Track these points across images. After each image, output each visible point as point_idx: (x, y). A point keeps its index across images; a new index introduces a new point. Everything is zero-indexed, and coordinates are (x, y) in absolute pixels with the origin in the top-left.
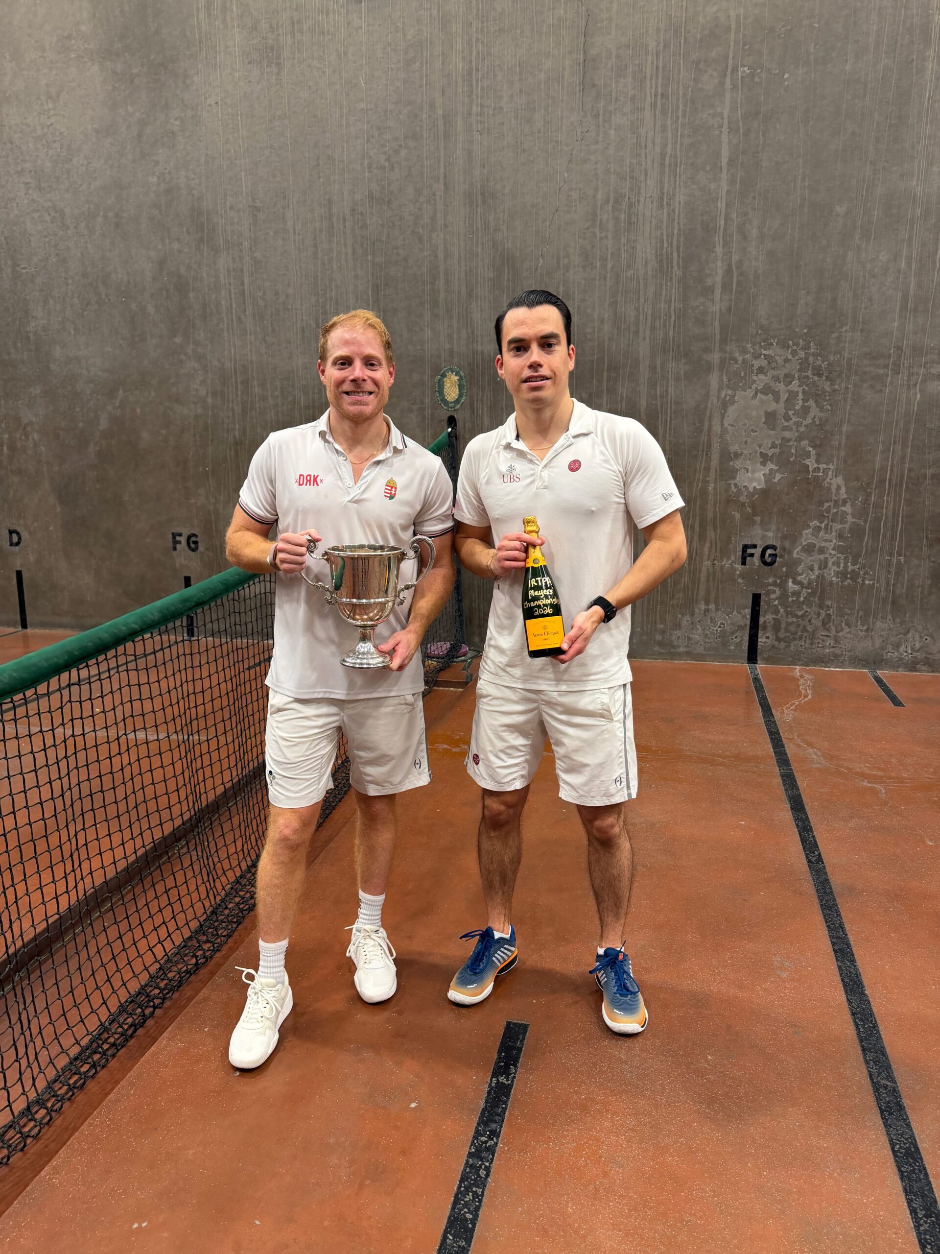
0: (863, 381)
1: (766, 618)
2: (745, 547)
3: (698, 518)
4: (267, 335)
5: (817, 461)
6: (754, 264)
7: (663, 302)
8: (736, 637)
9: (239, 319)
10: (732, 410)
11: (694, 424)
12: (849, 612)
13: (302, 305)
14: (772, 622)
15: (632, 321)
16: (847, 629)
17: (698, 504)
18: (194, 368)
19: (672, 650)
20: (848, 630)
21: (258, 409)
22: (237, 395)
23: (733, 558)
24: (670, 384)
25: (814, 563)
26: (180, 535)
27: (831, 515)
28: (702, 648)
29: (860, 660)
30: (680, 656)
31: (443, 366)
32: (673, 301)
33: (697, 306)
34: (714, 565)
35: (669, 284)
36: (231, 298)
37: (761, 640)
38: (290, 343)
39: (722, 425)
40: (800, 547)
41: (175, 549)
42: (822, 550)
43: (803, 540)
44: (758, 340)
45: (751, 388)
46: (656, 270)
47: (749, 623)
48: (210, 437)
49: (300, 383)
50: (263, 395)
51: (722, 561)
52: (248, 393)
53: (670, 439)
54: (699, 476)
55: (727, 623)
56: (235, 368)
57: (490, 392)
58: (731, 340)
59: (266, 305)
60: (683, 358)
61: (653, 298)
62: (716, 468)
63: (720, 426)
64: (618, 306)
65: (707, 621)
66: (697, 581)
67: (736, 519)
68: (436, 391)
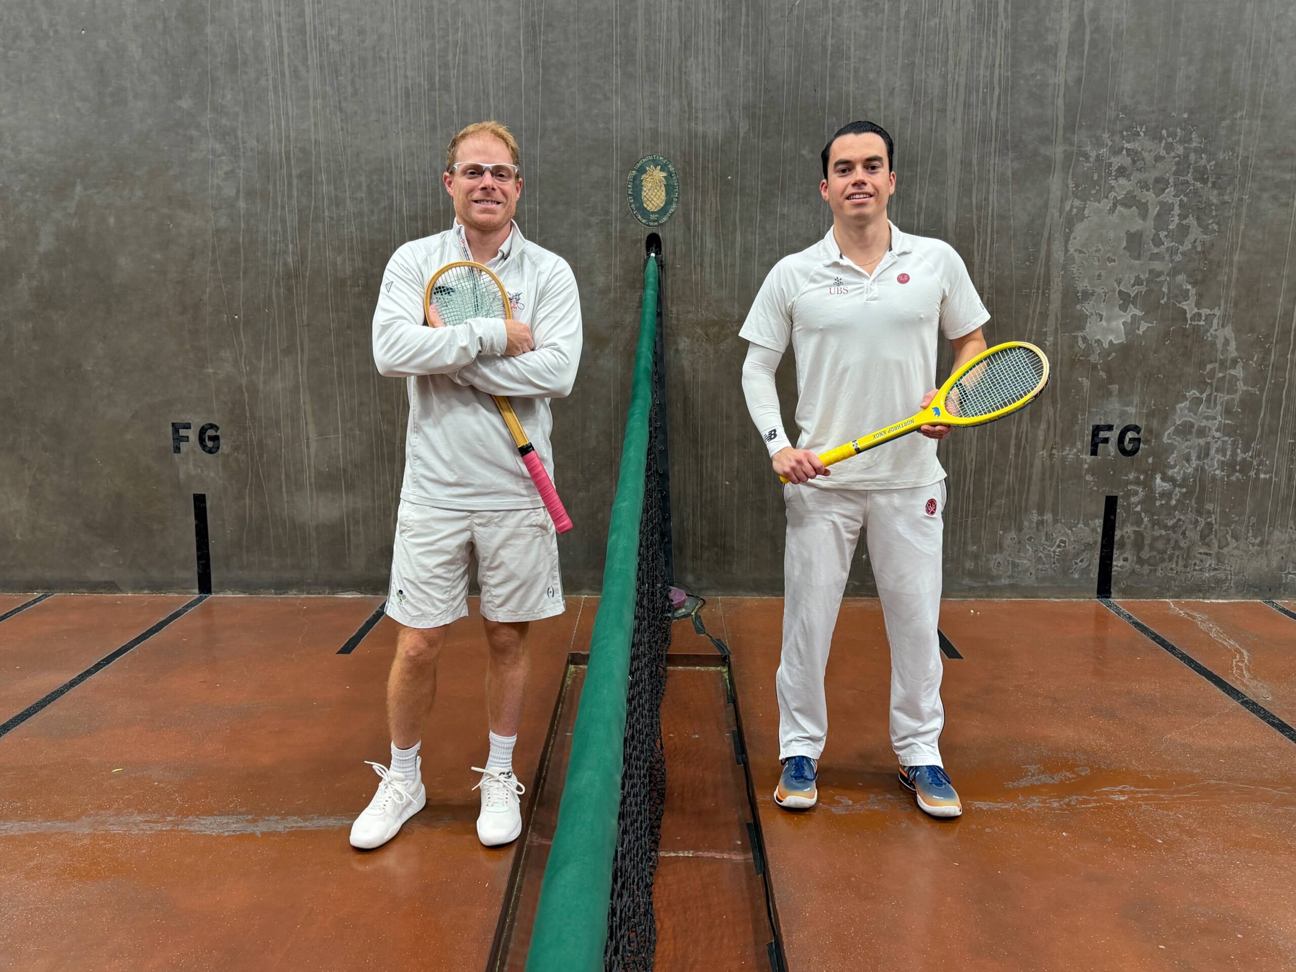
0: (1262, 189)
1: (1124, 531)
2: (1097, 429)
4: (345, 98)
5: (1198, 305)
6: (1114, 15)
7: (982, 66)
8: (1082, 561)
9: (295, 73)
10: (1080, 230)
11: (1026, 249)
12: (1237, 519)
13: (405, 52)
14: (1132, 537)
15: (936, 93)
16: (1233, 543)
18: (214, 151)
19: (989, 583)
20: (1235, 545)
21: (327, 219)
22: (290, 197)
23: (1079, 445)
24: (991, 189)
25: (1192, 451)
26: (187, 426)
27: (1215, 381)
28: (1033, 578)
29: (1250, 586)
30: (999, 590)
31: (641, 156)
32: (997, 65)
33: (1033, 75)
34: (1051, 456)
35: (991, 40)
36: (280, 36)
37: (1118, 563)
38: (384, 113)
39: (1067, 251)
40: (1173, 428)
41: (177, 449)
42: (1202, 432)
43: (1176, 418)
44: (1118, 127)
45: (1107, 197)
46: (973, 19)
47: (1100, 539)
48: (242, 264)
49: (401, 178)
50: (336, 196)
51: (1063, 450)
52: (310, 193)
53: (991, 270)
54: (1032, 325)
55: (1069, 540)
56: (288, 153)
57: (716, 197)
58: (1081, 127)
59: (343, 50)
60: (1010, 151)
61: (968, 61)
62: (1056, 314)
63: (1063, 253)
64: (916, 71)
65: (1041, 539)
66: (1027, 480)
67: (1085, 388)
68: (629, 195)
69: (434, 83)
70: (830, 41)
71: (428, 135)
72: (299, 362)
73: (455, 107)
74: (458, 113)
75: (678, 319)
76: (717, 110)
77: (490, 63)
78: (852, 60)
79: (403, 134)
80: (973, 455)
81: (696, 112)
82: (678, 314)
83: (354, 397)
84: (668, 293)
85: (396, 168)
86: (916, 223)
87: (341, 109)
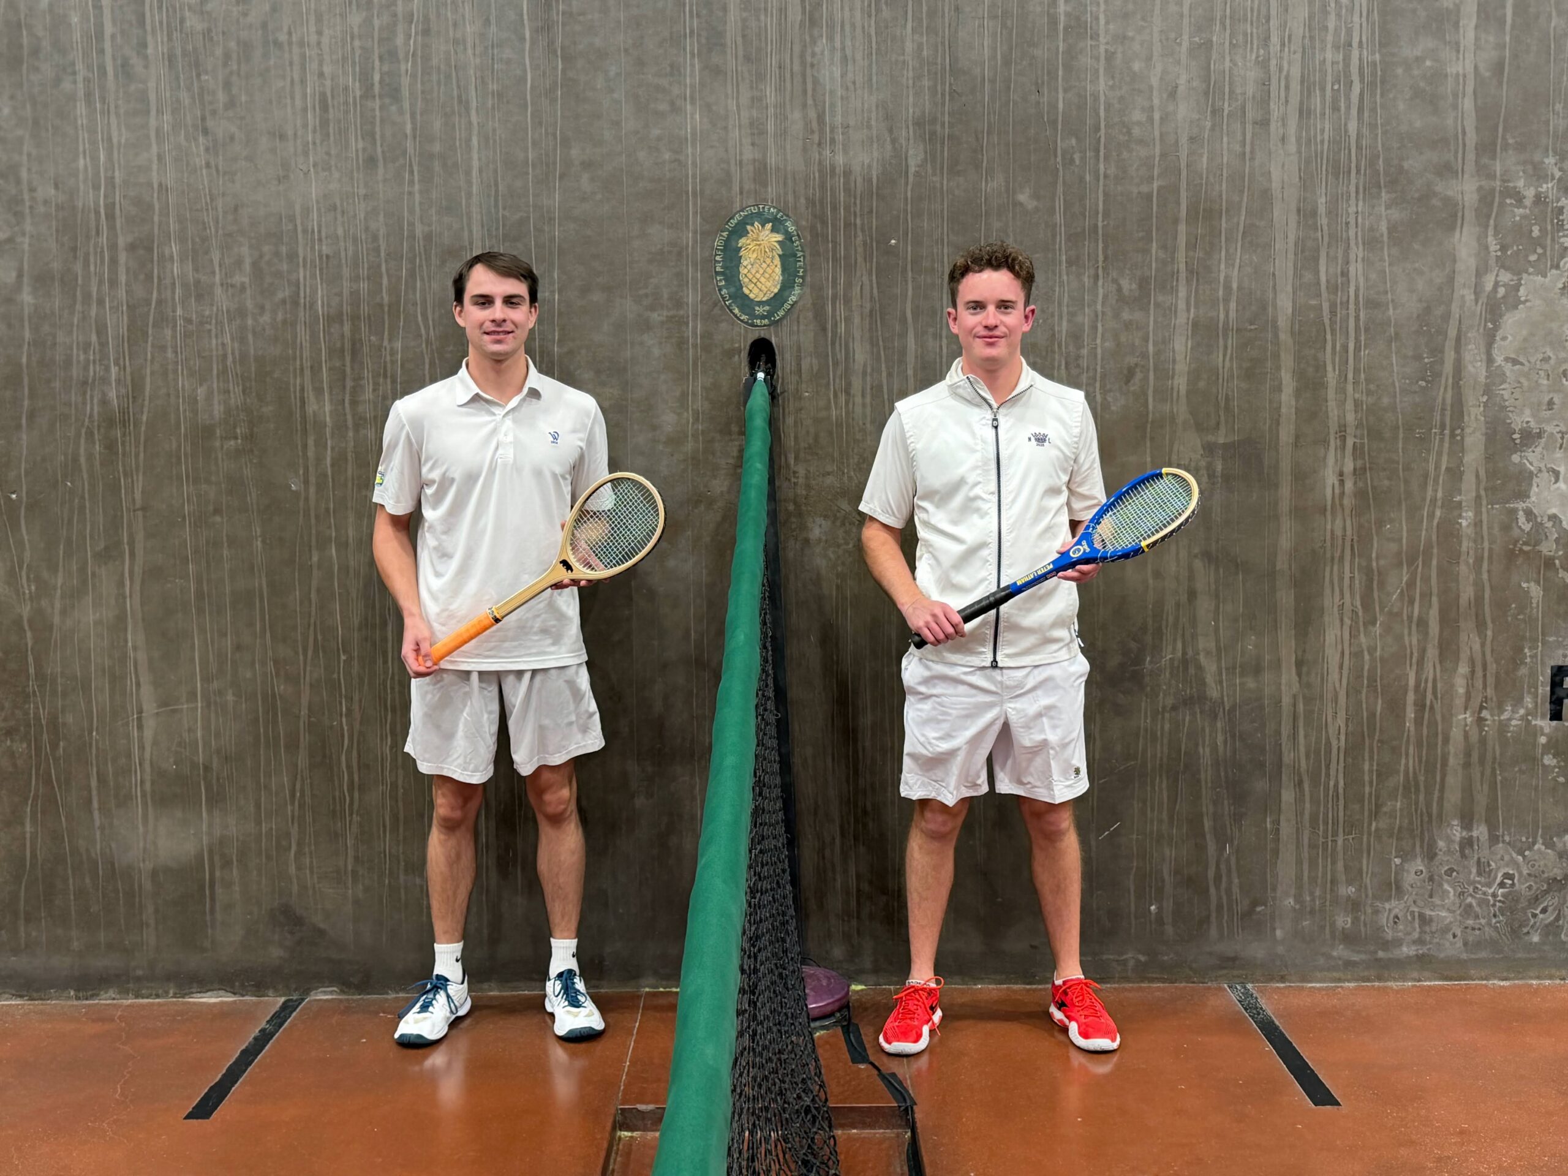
2: (1559, 673)
3: (1435, 599)
4: (214, 112)
7: (1329, 46)
8: (1544, 911)
9: (125, 69)
10: (1512, 323)
11: (1418, 358)
13: (320, 33)
15: (1250, 91)
17: (1434, 562)
19: (1381, 954)
21: (180, 322)
22: (113, 283)
23: (1528, 701)
24: (1352, 257)
28: (1459, 944)
30: (1399, 966)
31: (737, 206)
32: (1355, 44)
33: (1418, 59)
34: (1480, 721)
35: (1344, 2)
36: (98, 7)
38: (282, 137)
39: (1490, 360)
45: (1557, 267)
48: (26, 403)
49: (313, 248)
50: (197, 282)
51: (1501, 709)
52: (149, 277)
53: (1357, 396)
54: (1436, 491)
55: (1520, 873)
56: (110, 208)
57: (870, 274)
58: (1505, 147)
59: (209, 30)
60: (1383, 191)
61: (1304, 37)
62: (1477, 471)
63: (1484, 364)
64: (1214, 56)
65: (1470, 872)
66: (1439, 766)
67: (1534, 601)
68: (717, 273)
69: (373, 85)
70: (1062, 8)
71: (361, 176)
72: (127, 575)
73: (409, 128)
74: (415, 138)
75: (808, 487)
76: (869, 127)
77: (470, 51)
78: (1102, 39)
79: (316, 173)
80: (1341, 721)
81: (832, 131)
82: (807, 477)
83: (226, 635)
84: (789, 442)
85: (305, 231)
86: (1222, 316)
87: (205, 132)
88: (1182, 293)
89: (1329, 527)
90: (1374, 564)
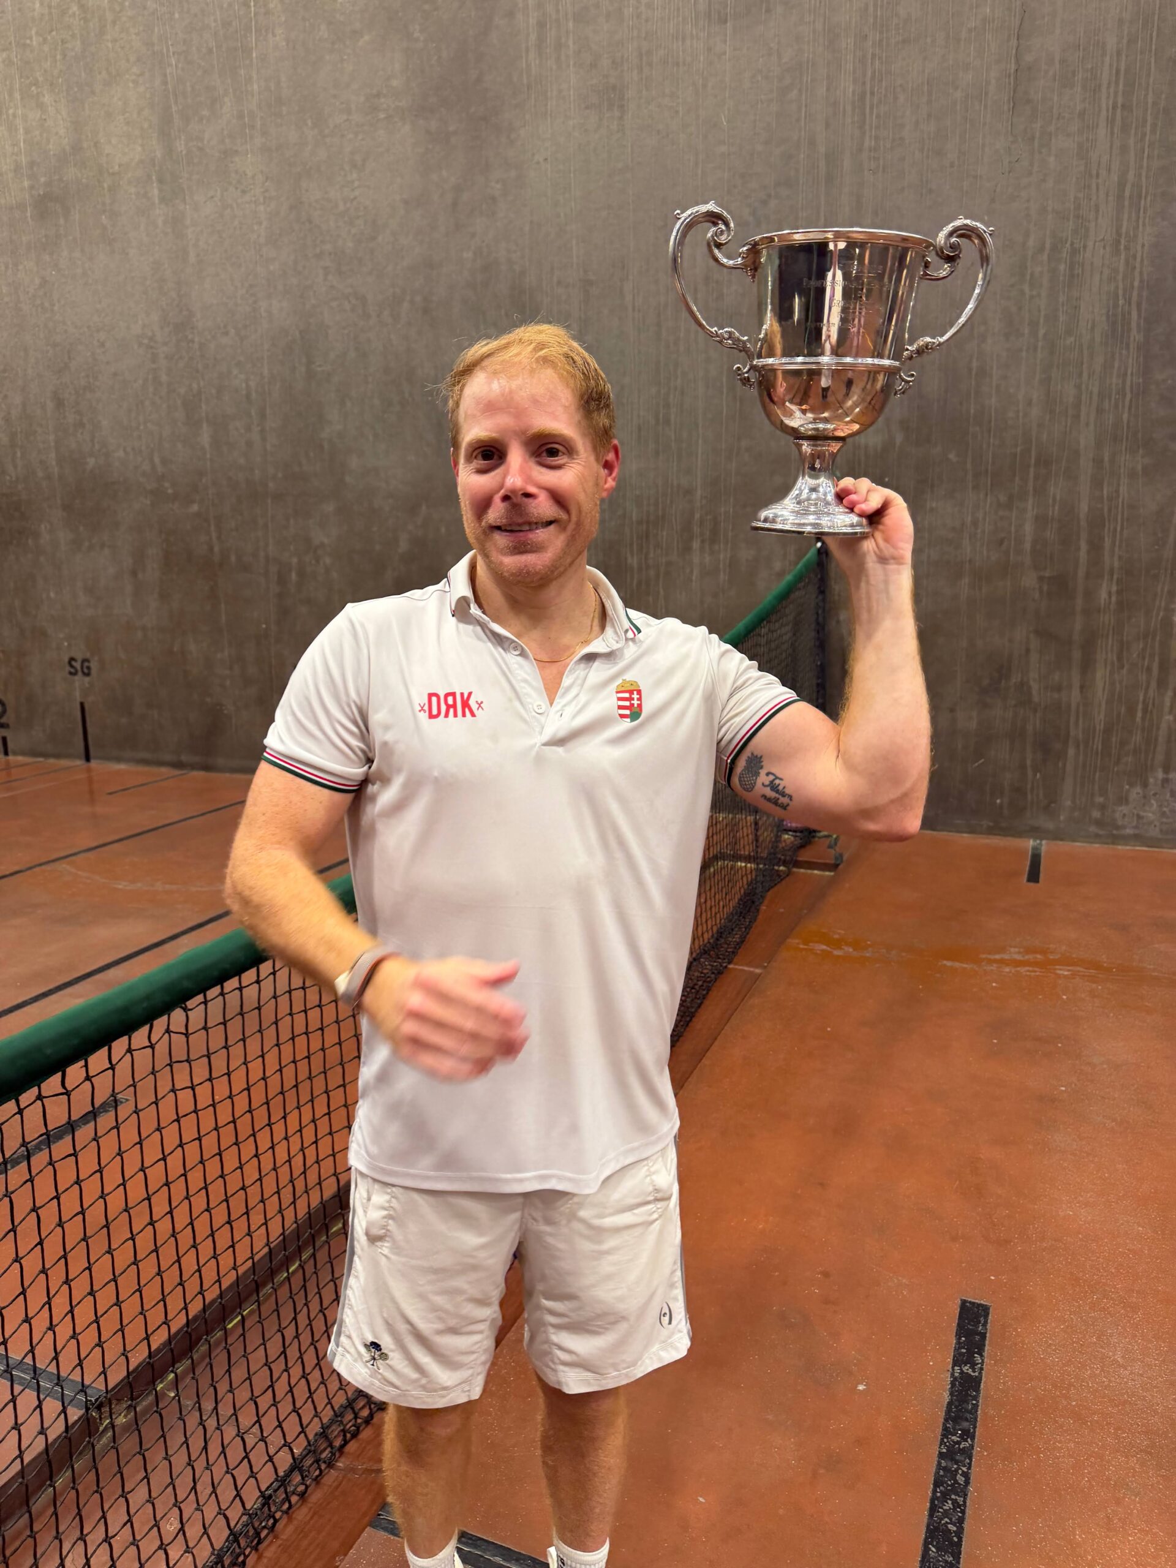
3: (1157, 657)
7: (1114, 376)
15: (1071, 402)
17: (1158, 638)
19: (1115, 832)
24: (1122, 483)
30: (1125, 839)
32: (1129, 374)
33: (1164, 380)
46: (1107, 336)
53: (1120, 553)
60: (1142, 449)
61: (1101, 372)
64: (1052, 384)
66: (1153, 740)
69: (659, 419)
70: (975, 364)
71: (653, 460)
74: (675, 441)
77: (700, 401)
78: (995, 378)
86: (1050, 513)
88: (1030, 502)
89: (1101, 619)
90: (1125, 639)
